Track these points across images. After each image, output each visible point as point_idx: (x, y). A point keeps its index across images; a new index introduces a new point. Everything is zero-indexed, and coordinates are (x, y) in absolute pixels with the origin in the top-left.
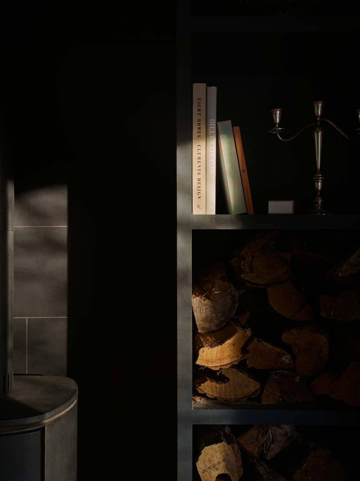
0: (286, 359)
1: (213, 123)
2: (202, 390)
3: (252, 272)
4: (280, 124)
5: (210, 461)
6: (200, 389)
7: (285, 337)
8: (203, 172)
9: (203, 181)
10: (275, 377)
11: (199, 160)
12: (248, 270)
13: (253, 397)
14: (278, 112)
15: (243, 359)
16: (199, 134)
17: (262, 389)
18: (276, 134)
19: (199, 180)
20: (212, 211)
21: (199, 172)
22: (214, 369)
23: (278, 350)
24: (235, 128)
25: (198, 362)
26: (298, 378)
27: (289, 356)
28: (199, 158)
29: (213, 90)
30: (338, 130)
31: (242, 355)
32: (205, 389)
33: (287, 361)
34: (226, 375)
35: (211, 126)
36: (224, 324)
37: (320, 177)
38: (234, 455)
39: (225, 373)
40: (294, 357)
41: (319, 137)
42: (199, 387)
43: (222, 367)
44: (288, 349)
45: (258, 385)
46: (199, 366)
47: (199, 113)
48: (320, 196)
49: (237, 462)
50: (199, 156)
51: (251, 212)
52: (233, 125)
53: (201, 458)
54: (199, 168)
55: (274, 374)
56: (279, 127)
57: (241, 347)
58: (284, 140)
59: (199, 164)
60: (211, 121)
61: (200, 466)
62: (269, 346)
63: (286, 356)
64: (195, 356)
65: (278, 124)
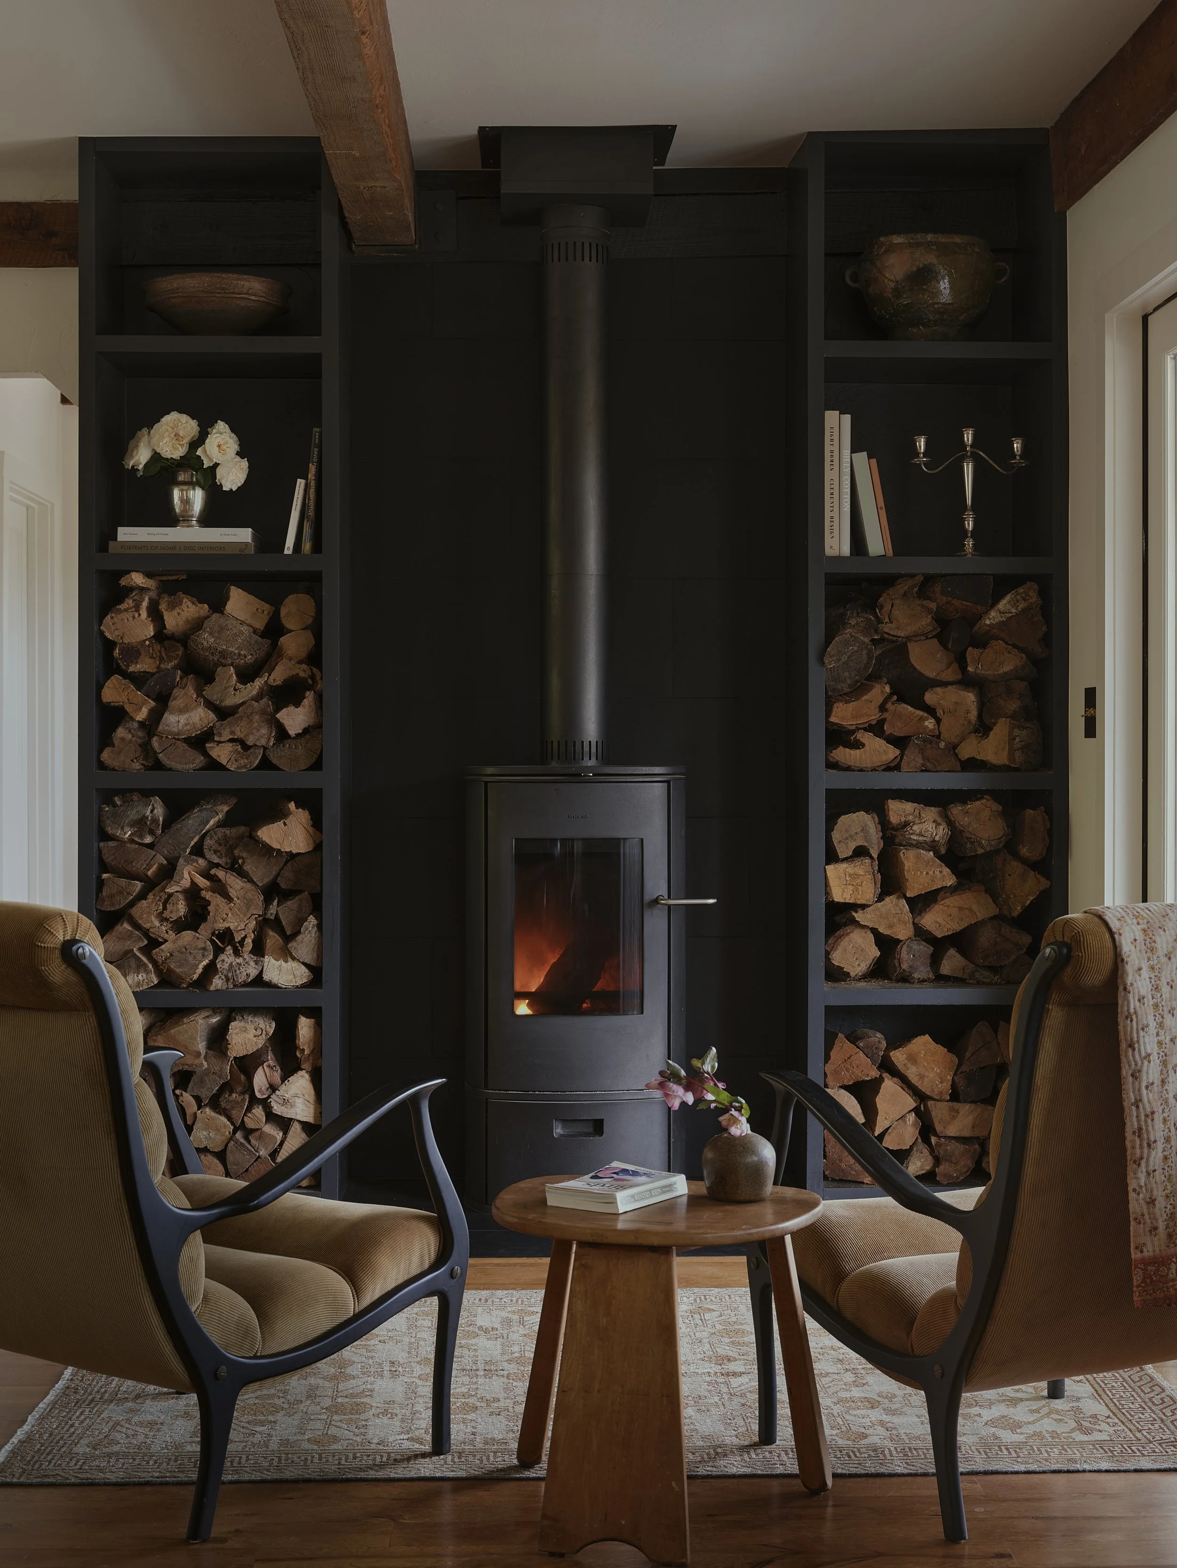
0: (930, 723)
1: (847, 455)
2: (834, 758)
3: (891, 622)
4: (925, 454)
5: (847, 831)
6: (831, 756)
7: (930, 697)
8: (836, 509)
9: (836, 520)
10: (917, 742)
11: (832, 496)
12: (887, 620)
13: (892, 765)
14: (922, 440)
15: (881, 718)
16: (832, 467)
17: (902, 756)
18: (920, 464)
19: (832, 518)
20: (846, 550)
21: (832, 509)
22: (849, 727)
23: (921, 713)
24: (871, 460)
25: (833, 719)
26: (943, 744)
27: (933, 720)
28: (832, 494)
29: (847, 419)
30: (991, 462)
31: (880, 714)
32: (838, 757)
33: (931, 726)
34: (861, 740)
35: (845, 458)
36: (859, 684)
37: (971, 515)
38: (874, 826)
39: (859, 737)
40: (938, 721)
41: (968, 470)
42: (831, 754)
43: (857, 726)
44: (931, 711)
45: (898, 752)
46: (834, 724)
47: (832, 443)
48: (971, 537)
49: (877, 833)
50: (832, 491)
51: (890, 553)
52: (869, 457)
53: (837, 827)
54: (832, 505)
55: (916, 739)
56: (924, 457)
57: (879, 704)
58: (929, 472)
59: (832, 500)
60: (845, 453)
61: (836, 836)
62: (910, 709)
63: (930, 721)
64: (828, 713)
65: (923, 453)
